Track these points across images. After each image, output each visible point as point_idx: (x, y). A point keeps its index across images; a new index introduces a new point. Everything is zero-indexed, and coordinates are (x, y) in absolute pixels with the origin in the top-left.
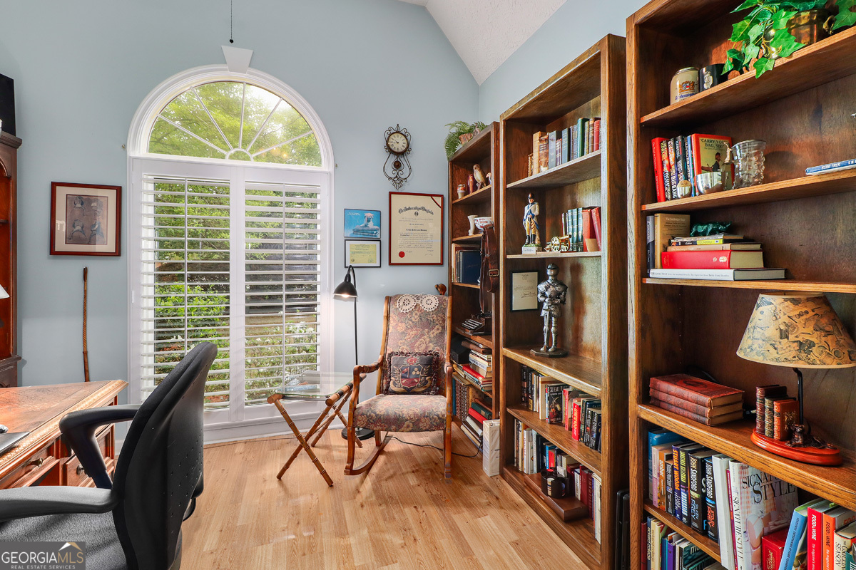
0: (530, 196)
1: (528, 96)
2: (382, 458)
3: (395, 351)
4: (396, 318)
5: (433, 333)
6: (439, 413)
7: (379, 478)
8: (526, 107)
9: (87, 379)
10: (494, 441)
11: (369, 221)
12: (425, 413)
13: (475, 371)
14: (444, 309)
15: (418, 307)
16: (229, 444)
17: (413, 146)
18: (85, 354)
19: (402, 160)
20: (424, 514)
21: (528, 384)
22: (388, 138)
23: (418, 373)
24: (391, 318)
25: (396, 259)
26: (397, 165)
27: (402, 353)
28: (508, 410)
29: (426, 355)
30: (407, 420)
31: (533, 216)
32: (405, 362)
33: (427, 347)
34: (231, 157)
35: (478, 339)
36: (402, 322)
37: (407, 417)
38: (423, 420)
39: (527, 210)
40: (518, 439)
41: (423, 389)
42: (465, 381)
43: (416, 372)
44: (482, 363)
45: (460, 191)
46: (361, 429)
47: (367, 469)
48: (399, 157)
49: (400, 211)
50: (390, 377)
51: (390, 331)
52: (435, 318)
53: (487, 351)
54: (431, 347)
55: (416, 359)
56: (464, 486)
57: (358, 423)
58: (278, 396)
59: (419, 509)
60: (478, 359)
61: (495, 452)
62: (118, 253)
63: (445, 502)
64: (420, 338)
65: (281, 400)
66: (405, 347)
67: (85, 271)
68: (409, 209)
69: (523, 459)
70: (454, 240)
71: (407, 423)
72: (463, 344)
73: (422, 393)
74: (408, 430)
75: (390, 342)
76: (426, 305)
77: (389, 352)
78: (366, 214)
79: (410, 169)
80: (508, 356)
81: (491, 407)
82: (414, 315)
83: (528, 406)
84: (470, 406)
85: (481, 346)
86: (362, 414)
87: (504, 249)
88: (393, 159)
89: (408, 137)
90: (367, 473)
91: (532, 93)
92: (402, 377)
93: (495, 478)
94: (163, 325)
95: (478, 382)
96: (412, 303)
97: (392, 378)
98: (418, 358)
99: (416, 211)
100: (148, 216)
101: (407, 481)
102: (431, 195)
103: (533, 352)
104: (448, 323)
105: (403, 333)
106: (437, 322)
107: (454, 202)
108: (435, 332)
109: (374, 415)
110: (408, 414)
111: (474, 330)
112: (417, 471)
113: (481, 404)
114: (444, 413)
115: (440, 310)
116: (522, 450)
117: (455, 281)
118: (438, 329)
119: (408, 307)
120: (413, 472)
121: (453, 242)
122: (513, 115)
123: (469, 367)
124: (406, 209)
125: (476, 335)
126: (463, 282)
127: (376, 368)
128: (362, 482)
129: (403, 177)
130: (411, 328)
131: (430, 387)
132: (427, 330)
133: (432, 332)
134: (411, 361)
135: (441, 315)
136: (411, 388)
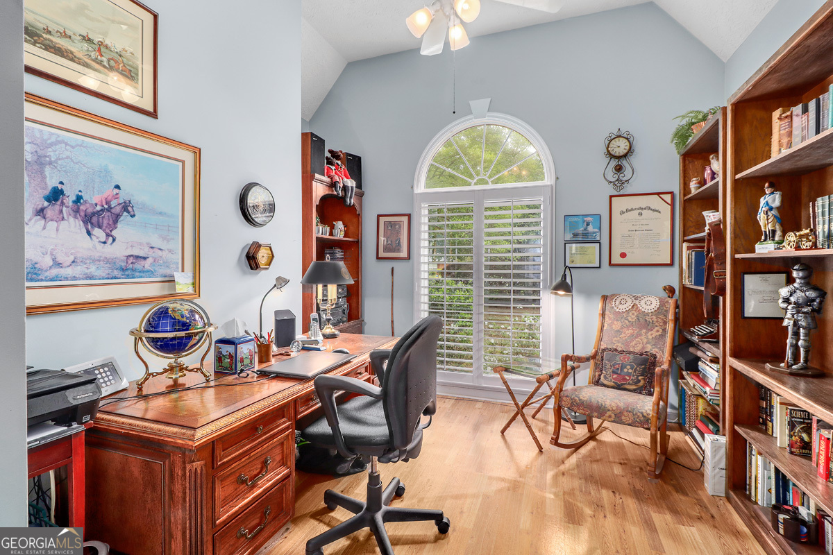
0: (767, 185)
1: (755, 74)
2: (592, 444)
3: (609, 347)
4: (612, 316)
5: (652, 334)
6: (644, 411)
7: (585, 458)
8: (755, 86)
9: (393, 335)
10: (717, 458)
11: (588, 225)
12: (628, 407)
13: (704, 381)
14: (666, 311)
15: (635, 307)
16: (472, 400)
17: (637, 147)
18: (392, 322)
19: (624, 163)
20: (621, 500)
21: (766, 404)
22: (609, 144)
23: (630, 371)
24: (606, 316)
25: (617, 259)
26: (619, 169)
27: (616, 350)
28: (736, 427)
29: (641, 354)
30: (609, 410)
31: (771, 209)
32: (618, 358)
33: (643, 348)
34: (476, 184)
35: (706, 346)
36: (617, 320)
37: (610, 408)
38: (625, 414)
39: (762, 201)
40: (751, 463)
41: (634, 387)
42: (694, 390)
43: (628, 369)
44: (711, 373)
45: (693, 185)
46: (577, 414)
47: (577, 447)
48: (619, 161)
49: (622, 213)
50: (601, 371)
51: (605, 328)
52: (655, 319)
53: (715, 360)
54: (649, 348)
55: (629, 358)
56: (674, 493)
57: (563, 403)
58: (501, 368)
59: (617, 495)
60: (707, 368)
61: (718, 470)
62: (409, 258)
63: (647, 499)
64: (636, 338)
65: (503, 372)
66: (620, 345)
67: (393, 269)
68: (632, 210)
69: (756, 488)
70: (686, 238)
71: (609, 413)
72: (692, 350)
73: (634, 391)
74: (610, 419)
75: (605, 338)
76: (644, 306)
77: (602, 347)
78: (585, 219)
79: (633, 170)
80: (734, 366)
81: (718, 421)
82: (630, 314)
83: (767, 429)
84: (699, 418)
85: (710, 354)
86: (567, 396)
87: (731, 248)
88: (614, 163)
89: (631, 140)
90: (575, 451)
91: (760, 70)
92: (614, 372)
93: (718, 499)
94: (436, 307)
95: (705, 393)
96: (629, 304)
97: (603, 372)
98: (632, 356)
99: (641, 211)
100: (425, 232)
101: (612, 469)
102: (658, 194)
103: (768, 366)
104: (670, 327)
105: (618, 331)
106: (657, 324)
107: (686, 198)
108: (655, 333)
109: (578, 399)
110: (610, 405)
111: (703, 336)
112: (625, 464)
113: (712, 418)
114: (648, 412)
115: (661, 311)
116: (756, 477)
117: (687, 282)
118: (658, 331)
119: (625, 306)
120: (621, 464)
121: (684, 241)
122: (742, 97)
123: (698, 376)
124: (628, 211)
125: (705, 342)
126: (695, 284)
127: (587, 359)
128: (568, 456)
129: (624, 179)
130: (628, 327)
131: (642, 387)
132: (644, 331)
133: (650, 333)
134: (624, 358)
135: (662, 317)
136: (622, 384)
